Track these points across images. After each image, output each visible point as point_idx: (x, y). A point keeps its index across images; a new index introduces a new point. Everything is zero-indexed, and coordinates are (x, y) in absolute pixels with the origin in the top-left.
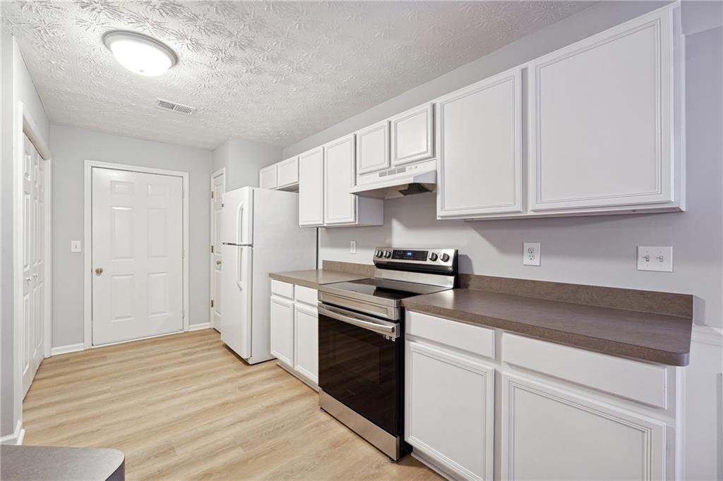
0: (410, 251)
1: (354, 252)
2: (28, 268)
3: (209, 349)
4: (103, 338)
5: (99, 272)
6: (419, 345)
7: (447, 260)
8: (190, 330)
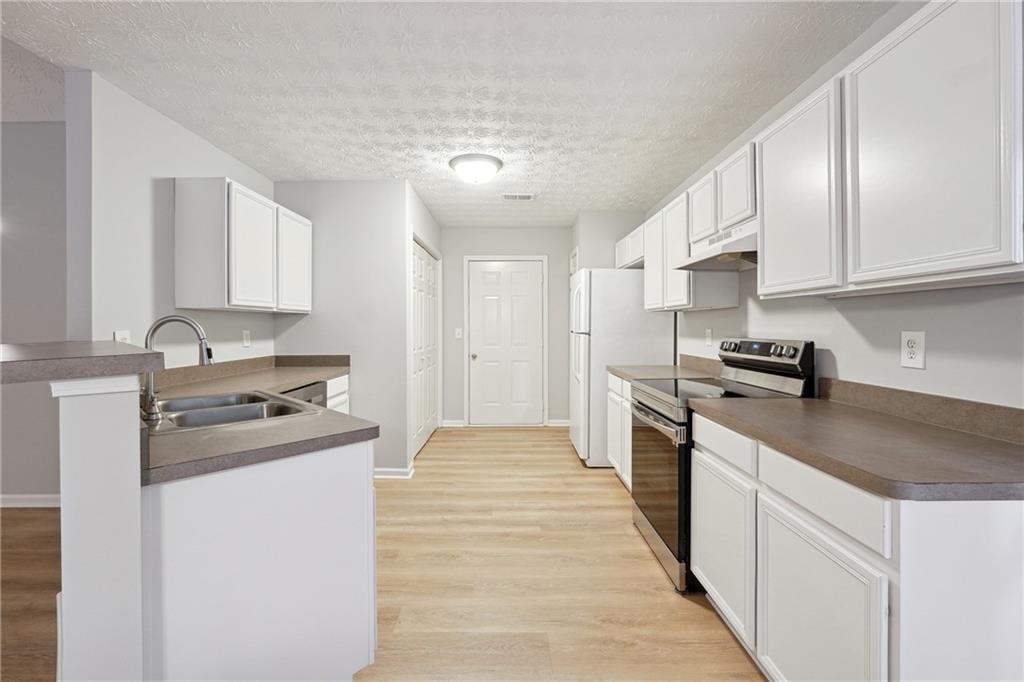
0: (756, 343)
1: (710, 343)
2: (422, 350)
3: (558, 446)
4: (478, 420)
5: (474, 357)
6: (705, 457)
7: (793, 356)
8: (550, 425)
